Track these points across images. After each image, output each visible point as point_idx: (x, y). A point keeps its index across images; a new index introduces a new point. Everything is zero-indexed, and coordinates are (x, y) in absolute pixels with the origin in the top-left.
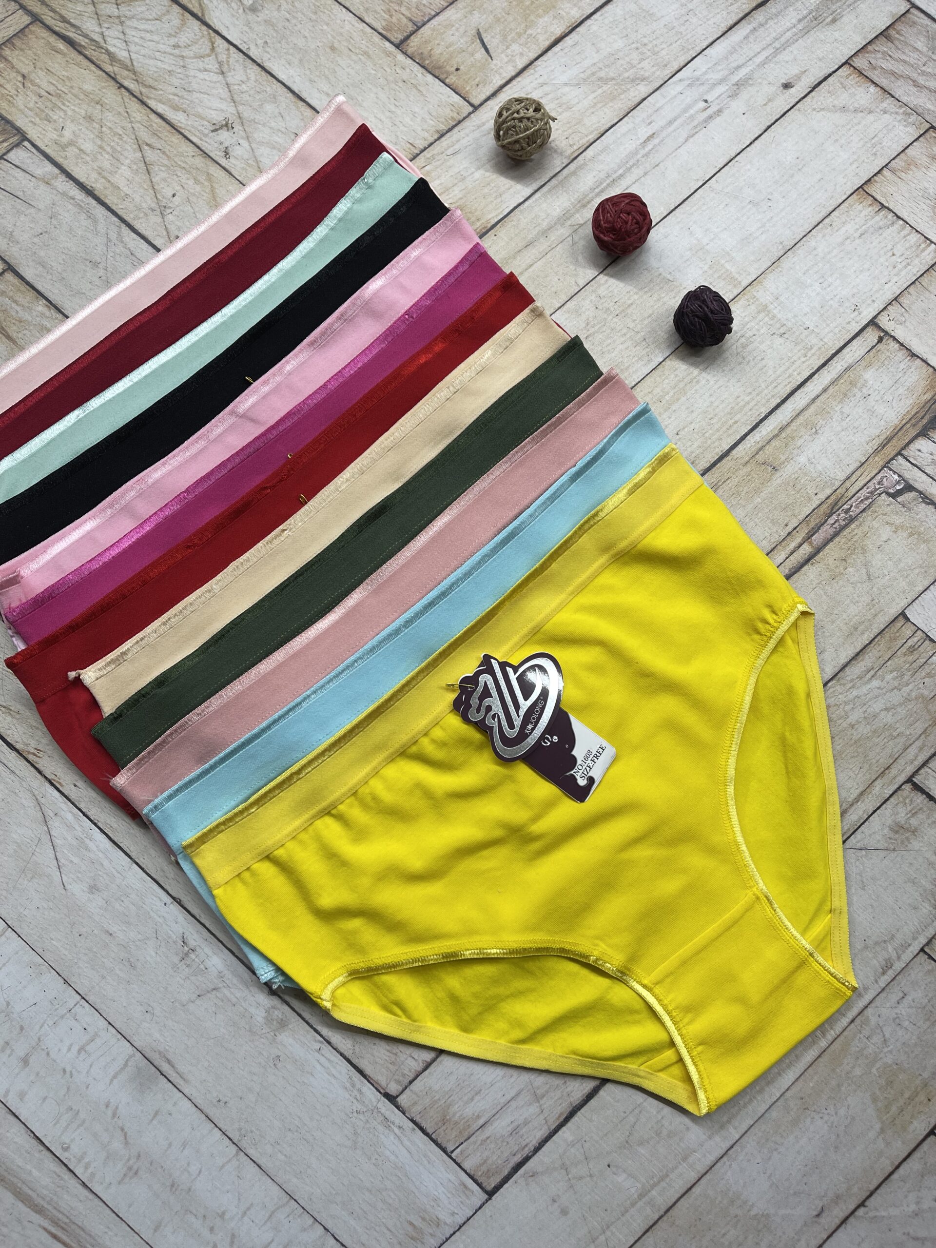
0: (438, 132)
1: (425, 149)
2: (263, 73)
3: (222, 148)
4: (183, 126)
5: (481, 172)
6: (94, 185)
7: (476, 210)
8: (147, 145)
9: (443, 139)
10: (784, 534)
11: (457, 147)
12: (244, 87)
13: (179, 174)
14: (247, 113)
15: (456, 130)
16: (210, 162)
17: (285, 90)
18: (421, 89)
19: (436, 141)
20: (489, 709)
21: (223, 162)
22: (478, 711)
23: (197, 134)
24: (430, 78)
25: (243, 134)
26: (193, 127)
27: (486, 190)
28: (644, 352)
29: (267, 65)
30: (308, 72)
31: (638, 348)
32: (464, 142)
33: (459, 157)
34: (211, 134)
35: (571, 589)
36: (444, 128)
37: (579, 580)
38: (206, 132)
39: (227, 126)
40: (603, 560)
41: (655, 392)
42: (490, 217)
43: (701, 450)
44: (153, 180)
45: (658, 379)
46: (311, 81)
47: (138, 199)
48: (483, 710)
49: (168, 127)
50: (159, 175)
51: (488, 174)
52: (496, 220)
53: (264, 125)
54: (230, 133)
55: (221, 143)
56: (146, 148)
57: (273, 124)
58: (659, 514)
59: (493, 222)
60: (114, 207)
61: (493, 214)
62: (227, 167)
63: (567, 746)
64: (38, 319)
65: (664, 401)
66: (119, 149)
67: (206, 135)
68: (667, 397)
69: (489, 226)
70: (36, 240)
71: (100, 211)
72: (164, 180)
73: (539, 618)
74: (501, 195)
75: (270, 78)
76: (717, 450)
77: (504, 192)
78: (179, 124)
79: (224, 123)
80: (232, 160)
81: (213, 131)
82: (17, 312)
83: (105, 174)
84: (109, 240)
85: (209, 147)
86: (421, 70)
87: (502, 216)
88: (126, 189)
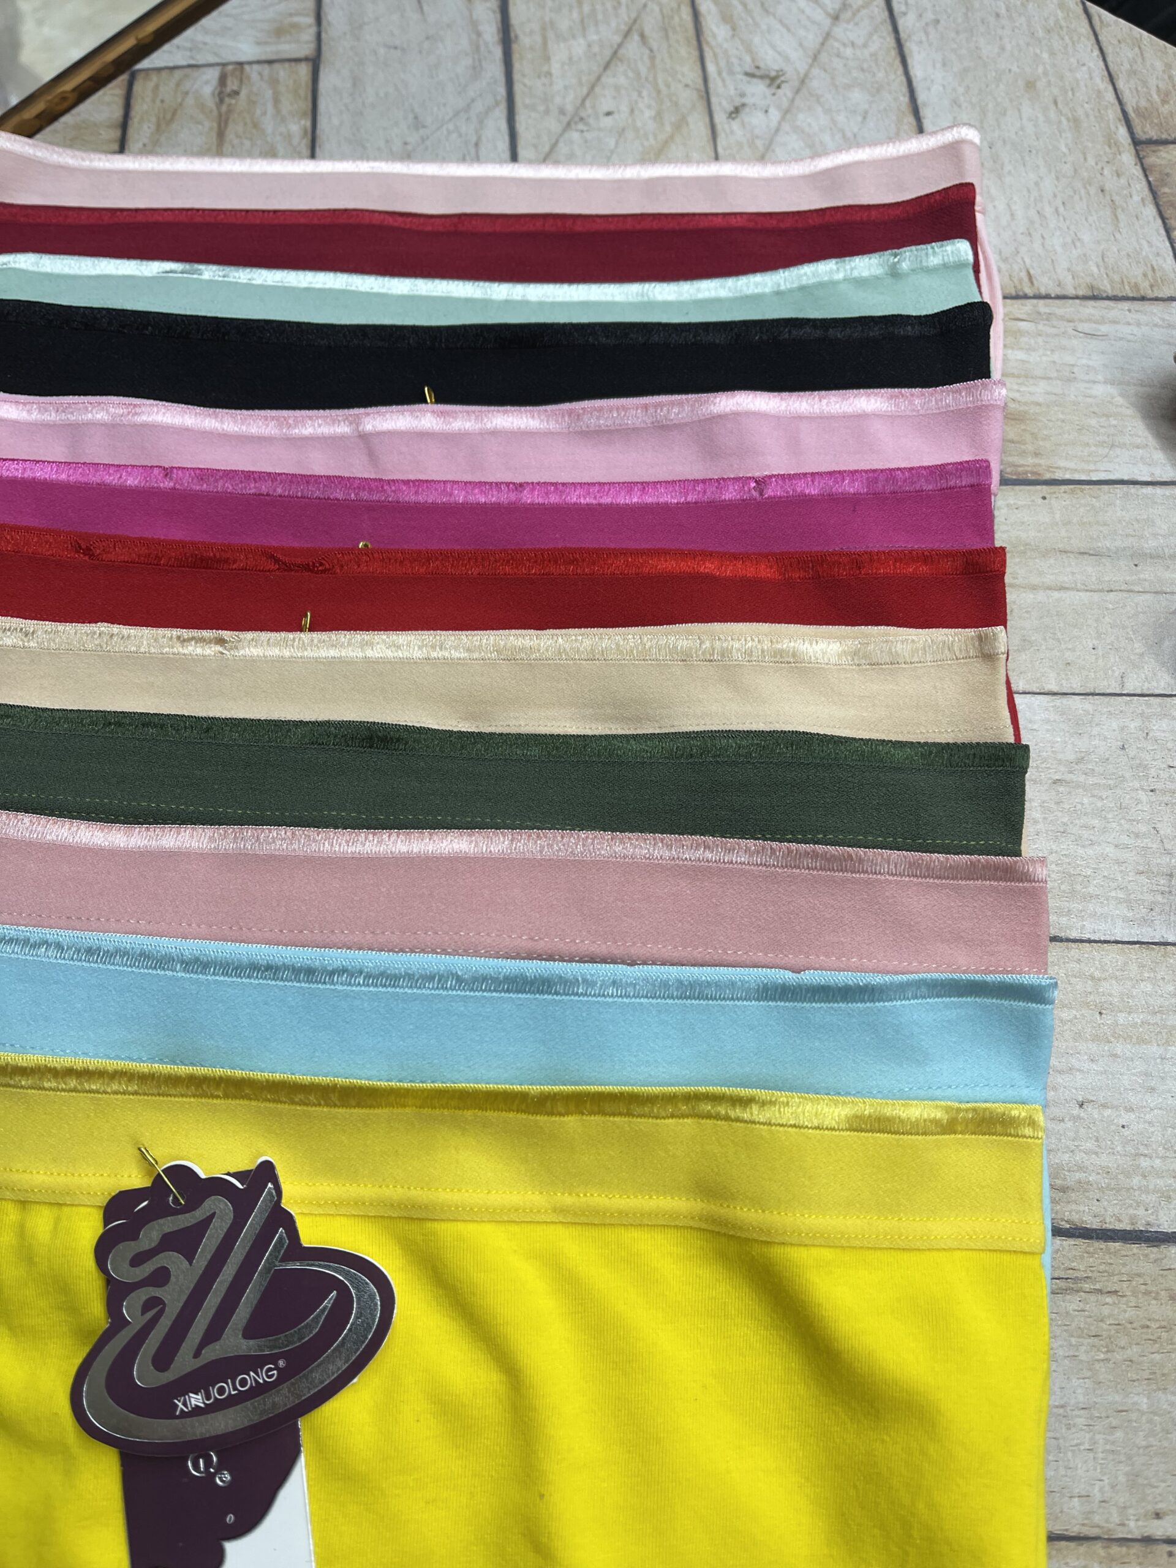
0: (1092, 288)
1: (1047, 297)
2: (894, 53)
3: (738, 101)
4: (713, 43)
5: (1112, 390)
6: (521, 36)
7: (1046, 438)
8: (642, 36)
9: (1092, 303)
10: (1135, 1528)
11: (1104, 329)
12: (849, 52)
13: (645, 93)
14: (819, 82)
15: (1126, 305)
16: (701, 106)
17: (905, 89)
18: (1122, 217)
19: (1077, 297)
20: (161, 1277)
21: (720, 118)
22: (138, 1260)
23: (722, 63)
24: (1150, 211)
25: (785, 103)
26: (726, 52)
27: (1093, 422)
28: (1149, 898)
29: (911, 47)
30: (961, 90)
31: (1143, 879)
32: (1125, 330)
33: (1094, 344)
34: (740, 77)
35: (568, 1200)
36: (1107, 288)
37: (599, 1199)
38: (737, 69)
39: (774, 80)
40: (680, 1204)
41: (1105, 986)
42: (1062, 463)
43: (1104, 1182)
44: (604, 79)
45: (1134, 968)
46: (955, 102)
47: (558, 85)
48: (148, 1268)
49: (691, 32)
50: (619, 77)
51: (1120, 400)
52: (1068, 476)
53: (828, 111)
54: (768, 92)
55: (742, 95)
56: (636, 37)
57: (841, 118)
58: (882, 1225)
59: (1059, 475)
60: (516, 76)
61: (1071, 465)
62: (719, 127)
63: (230, 1518)
64: (278, 138)
65: (1108, 1019)
66: (600, 17)
67: (731, 72)
68: (1121, 1018)
69: (1048, 476)
70: (382, 51)
71: (495, 69)
72: (617, 88)
73: (444, 1195)
74: (1113, 446)
75: (898, 62)
76: (1141, 1212)
77: (1123, 446)
78: (710, 39)
79: (773, 74)
80: (735, 125)
81: (747, 74)
82: (264, 113)
83: (550, 34)
84: (467, 108)
85: (721, 90)
86: (1146, 191)
87: (1083, 477)
88: (555, 68)
